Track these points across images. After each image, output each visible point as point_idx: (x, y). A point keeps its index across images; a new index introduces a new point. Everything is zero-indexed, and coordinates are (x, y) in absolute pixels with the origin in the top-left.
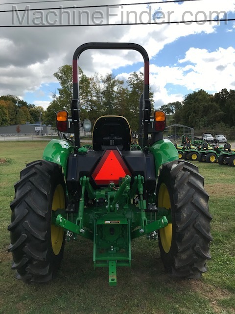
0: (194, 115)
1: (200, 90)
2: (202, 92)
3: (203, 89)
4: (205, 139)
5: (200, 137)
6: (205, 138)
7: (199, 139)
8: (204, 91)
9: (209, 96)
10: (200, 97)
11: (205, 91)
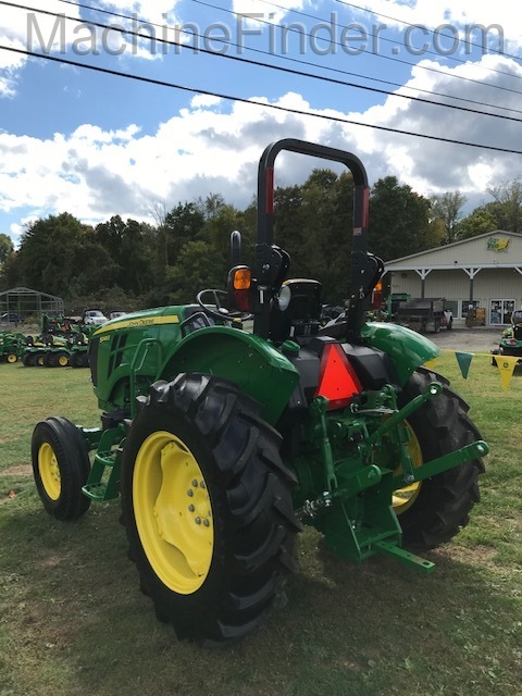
0: (55, 267)
1: (62, 213)
2: (66, 219)
3: (69, 213)
4: (90, 321)
5: (77, 318)
6: (88, 320)
7: (74, 322)
8: (70, 216)
9: (85, 227)
10: (65, 230)
11: (74, 216)
